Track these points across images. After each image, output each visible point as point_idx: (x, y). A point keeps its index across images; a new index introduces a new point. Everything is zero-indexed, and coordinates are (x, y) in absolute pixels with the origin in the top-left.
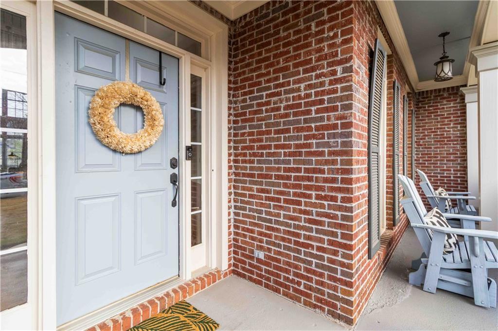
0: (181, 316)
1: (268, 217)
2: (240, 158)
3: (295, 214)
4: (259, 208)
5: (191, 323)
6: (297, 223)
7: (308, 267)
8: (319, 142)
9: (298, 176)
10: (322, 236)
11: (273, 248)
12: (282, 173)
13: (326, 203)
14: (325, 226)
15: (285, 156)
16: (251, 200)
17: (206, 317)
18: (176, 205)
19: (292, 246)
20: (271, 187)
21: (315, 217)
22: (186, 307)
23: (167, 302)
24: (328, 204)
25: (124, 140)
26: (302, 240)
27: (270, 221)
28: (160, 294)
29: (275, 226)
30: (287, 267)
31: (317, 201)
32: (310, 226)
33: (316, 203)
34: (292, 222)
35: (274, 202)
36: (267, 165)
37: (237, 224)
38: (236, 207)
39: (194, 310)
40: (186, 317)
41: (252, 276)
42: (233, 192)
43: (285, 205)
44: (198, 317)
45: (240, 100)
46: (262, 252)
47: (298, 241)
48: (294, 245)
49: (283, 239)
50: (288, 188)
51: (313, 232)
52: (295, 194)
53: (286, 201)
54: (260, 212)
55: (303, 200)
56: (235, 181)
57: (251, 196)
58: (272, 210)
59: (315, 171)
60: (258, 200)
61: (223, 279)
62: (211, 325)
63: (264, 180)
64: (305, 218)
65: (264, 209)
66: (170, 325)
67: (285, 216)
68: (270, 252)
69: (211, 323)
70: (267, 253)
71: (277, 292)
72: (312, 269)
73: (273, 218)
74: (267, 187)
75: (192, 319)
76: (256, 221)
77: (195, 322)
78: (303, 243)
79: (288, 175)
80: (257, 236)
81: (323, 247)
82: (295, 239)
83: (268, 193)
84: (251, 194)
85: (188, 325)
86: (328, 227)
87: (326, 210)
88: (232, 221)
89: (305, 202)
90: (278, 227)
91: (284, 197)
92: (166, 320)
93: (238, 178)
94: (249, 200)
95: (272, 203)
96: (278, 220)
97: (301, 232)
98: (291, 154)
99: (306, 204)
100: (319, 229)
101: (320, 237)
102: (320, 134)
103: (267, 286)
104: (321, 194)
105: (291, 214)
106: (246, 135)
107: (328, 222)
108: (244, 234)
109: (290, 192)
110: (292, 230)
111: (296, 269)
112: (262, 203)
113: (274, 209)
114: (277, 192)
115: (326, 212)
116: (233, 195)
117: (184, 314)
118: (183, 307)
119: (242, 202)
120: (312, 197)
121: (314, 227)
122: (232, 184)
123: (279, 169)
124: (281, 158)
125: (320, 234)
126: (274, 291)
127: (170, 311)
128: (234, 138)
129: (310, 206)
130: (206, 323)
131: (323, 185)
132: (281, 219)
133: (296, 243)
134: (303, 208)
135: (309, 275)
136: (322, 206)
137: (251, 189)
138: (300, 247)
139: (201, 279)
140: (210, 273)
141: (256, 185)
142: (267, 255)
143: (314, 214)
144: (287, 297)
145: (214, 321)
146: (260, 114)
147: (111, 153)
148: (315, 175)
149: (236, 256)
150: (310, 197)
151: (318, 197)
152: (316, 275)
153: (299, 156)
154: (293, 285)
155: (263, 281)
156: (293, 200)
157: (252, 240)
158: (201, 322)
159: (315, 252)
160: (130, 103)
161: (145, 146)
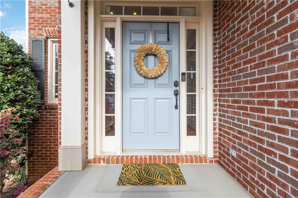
0: (170, 169)
1: (239, 123)
2: (222, 79)
3: (259, 121)
4: (233, 116)
5: (172, 175)
6: (260, 129)
7: (271, 174)
8: (282, 47)
9: (261, 86)
10: (284, 145)
11: (242, 149)
12: (249, 85)
13: (289, 110)
14: (288, 134)
15: (251, 69)
16: (228, 109)
17: (182, 176)
18: (177, 108)
19: (257, 150)
20: (241, 98)
21: (277, 125)
22: (176, 167)
23: (167, 160)
24: (292, 111)
25: (147, 72)
26: (265, 146)
27: (240, 126)
28: (165, 155)
29: (244, 131)
30: (253, 169)
31: (280, 108)
32: (273, 133)
33: (278, 110)
34: (257, 128)
35: (243, 110)
36: (238, 81)
37: (220, 127)
38: (220, 115)
39: (178, 170)
40: (172, 171)
41: (229, 168)
42: (218, 104)
43: (251, 113)
44: (178, 174)
45: (222, 36)
46: (234, 151)
47: (261, 146)
48: (258, 150)
49: (250, 143)
50: (253, 97)
51: (275, 140)
52: (259, 103)
53: (252, 109)
54: (233, 119)
55: (266, 108)
56: (220, 96)
57: (228, 106)
58: (241, 117)
59: (277, 78)
60: (232, 109)
61: (208, 163)
62: (181, 181)
63: (236, 93)
64: (268, 125)
65: (236, 116)
66: (162, 170)
67: (252, 123)
68: (240, 152)
69: (182, 180)
70: (238, 153)
71: (245, 188)
72: (274, 177)
73: (242, 124)
74: (238, 99)
75: (174, 174)
76: (231, 126)
77: (175, 176)
78: (266, 149)
79: (253, 86)
80: (232, 138)
81: (286, 157)
82: (259, 144)
83: (239, 103)
84: (228, 105)
85: (170, 175)
86: (292, 136)
87: (290, 118)
88: (217, 125)
89: (268, 109)
90: (246, 132)
91: (251, 106)
92: (163, 168)
93: (221, 93)
94: (227, 109)
95: (242, 111)
96: (246, 126)
97: (264, 138)
98: (256, 67)
99: (269, 112)
100: (282, 137)
101: (283, 146)
102: (283, 38)
103: (238, 180)
104: (284, 101)
105: (256, 121)
106: (225, 60)
107: (292, 131)
108: (224, 135)
109: (255, 100)
110: (257, 135)
111: (260, 172)
112: (235, 112)
113: (243, 116)
114: (245, 102)
115: (290, 120)
116: (218, 106)
117: (172, 169)
118: (174, 166)
119: (224, 111)
120: (275, 104)
121: (277, 134)
122: (218, 98)
123: (246, 82)
124: (248, 72)
125: (283, 142)
126: (243, 186)
127: (167, 165)
128: (219, 65)
129: (272, 114)
130: (179, 179)
131: (285, 91)
132: (248, 125)
133: (260, 148)
134: (266, 115)
135: (272, 182)
136: (285, 113)
137: (228, 101)
138: (263, 152)
139: (191, 157)
140: (199, 156)
141: (231, 97)
142: (238, 154)
143: (277, 122)
144: (253, 195)
145: (185, 180)
146: (233, 40)
147: (143, 79)
148: (277, 82)
149: (220, 151)
150: (272, 104)
151: (281, 104)
152: (279, 185)
153: (263, 66)
154: (257, 187)
155: (236, 175)
156: (257, 108)
157: (229, 141)
158: (177, 177)
159: (277, 160)
160: (150, 53)
161: (157, 74)
